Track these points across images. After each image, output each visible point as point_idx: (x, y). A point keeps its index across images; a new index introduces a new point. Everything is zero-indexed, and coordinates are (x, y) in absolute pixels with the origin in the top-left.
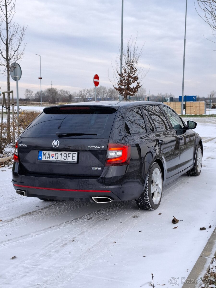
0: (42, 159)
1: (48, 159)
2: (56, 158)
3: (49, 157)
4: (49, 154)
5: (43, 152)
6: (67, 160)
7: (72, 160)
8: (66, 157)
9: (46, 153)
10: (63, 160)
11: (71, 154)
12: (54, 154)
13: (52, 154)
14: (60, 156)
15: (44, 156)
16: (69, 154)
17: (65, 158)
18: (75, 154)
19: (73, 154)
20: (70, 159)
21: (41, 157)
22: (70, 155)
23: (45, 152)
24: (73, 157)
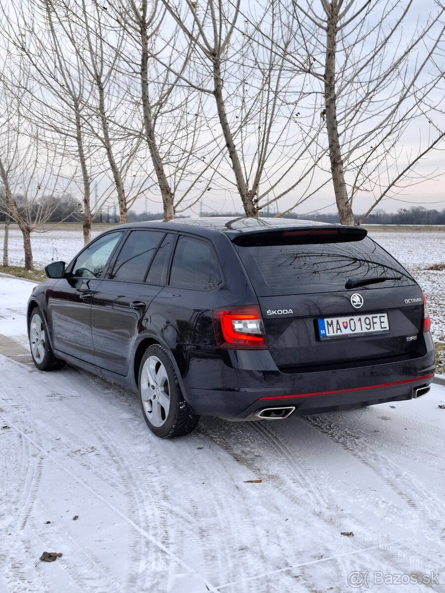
0: (327, 335)
1: (339, 333)
2: (353, 328)
3: (338, 329)
4: (338, 323)
5: (326, 320)
6: (372, 330)
7: (382, 328)
8: (370, 324)
9: (332, 321)
10: (365, 330)
11: (377, 317)
12: (347, 322)
13: (343, 323)
14: (358, 324)
15: (331, 328)
16: (373, 318)
17: (368, 327)
18: (384, 316)
19: (380, 317)
20: (377, 328)
21: (324, 331)
22: (375, 320)
23: (329, 320)
24: (381, 322)
